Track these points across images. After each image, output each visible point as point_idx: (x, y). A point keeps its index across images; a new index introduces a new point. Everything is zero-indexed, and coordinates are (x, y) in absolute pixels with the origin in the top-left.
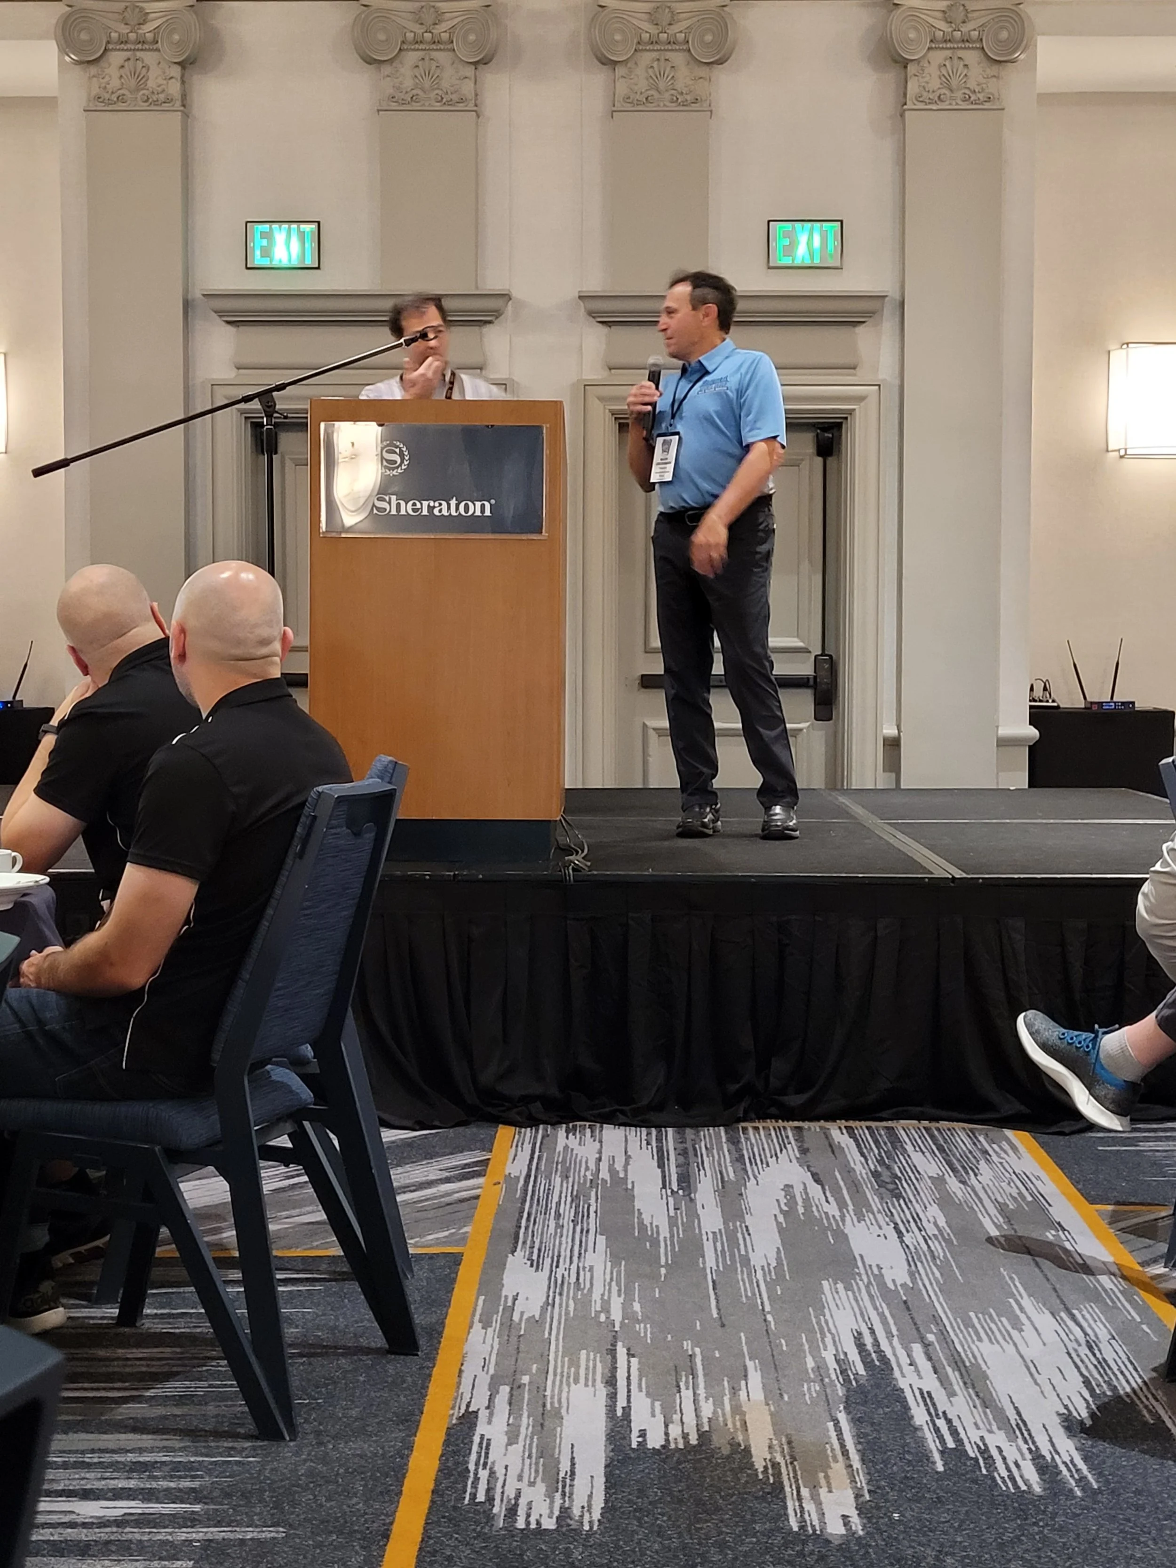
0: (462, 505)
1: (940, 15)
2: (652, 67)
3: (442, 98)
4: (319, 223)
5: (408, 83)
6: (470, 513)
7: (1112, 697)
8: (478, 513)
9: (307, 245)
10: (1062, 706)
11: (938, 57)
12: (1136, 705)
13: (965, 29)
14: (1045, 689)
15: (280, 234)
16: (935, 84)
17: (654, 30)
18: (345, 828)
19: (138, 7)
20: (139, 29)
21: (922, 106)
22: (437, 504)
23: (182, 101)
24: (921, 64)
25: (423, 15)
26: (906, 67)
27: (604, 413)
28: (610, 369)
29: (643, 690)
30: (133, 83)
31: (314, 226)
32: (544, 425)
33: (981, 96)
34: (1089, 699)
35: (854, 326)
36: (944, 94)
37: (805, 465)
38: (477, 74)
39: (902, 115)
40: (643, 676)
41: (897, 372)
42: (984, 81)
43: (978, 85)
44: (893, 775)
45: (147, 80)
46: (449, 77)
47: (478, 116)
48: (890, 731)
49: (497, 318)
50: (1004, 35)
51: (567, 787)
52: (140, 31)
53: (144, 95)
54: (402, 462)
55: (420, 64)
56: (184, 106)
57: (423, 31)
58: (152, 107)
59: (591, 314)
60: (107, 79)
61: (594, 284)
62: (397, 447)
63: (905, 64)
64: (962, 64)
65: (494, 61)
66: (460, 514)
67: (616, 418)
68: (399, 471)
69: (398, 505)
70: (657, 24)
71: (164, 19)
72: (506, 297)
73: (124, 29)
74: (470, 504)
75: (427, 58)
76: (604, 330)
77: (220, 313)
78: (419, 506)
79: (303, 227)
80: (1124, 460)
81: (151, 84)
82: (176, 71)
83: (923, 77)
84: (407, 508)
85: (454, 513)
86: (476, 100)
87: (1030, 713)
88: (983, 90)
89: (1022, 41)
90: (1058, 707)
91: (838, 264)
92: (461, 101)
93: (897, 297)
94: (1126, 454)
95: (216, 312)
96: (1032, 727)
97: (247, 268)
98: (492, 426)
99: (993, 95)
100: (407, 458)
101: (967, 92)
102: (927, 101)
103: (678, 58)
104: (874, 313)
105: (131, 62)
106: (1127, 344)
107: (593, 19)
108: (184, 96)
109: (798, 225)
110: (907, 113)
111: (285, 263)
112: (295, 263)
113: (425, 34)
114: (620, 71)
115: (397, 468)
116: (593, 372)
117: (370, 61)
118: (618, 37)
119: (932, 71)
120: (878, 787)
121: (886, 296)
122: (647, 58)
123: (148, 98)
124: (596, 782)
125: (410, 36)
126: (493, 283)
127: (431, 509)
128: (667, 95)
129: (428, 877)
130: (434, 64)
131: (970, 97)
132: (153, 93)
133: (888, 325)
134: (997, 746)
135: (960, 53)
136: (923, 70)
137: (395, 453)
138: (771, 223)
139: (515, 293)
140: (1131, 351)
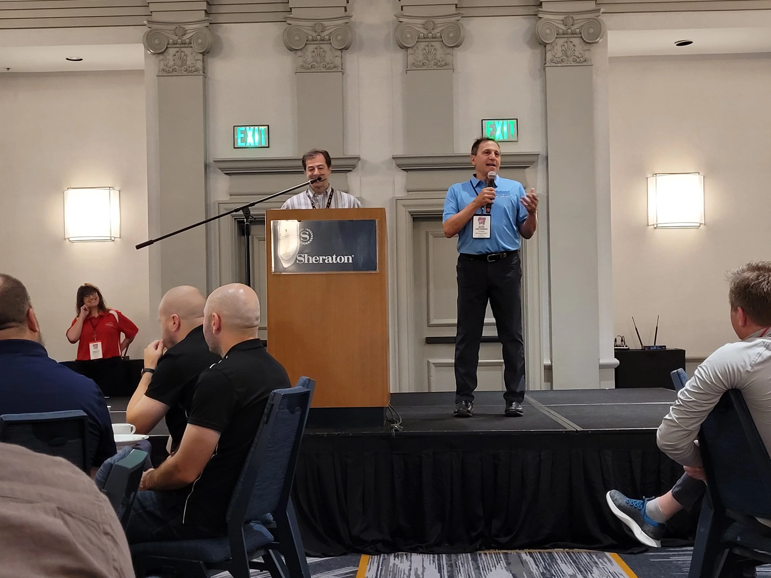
0: (338, 258)
1: (561, 22)
2: (425, 49)
3: (326, 66)
4: (268, 126)
5: (310, 60)
6: (342, 261)
7: (655, 344)
8: (346, 261)
9: (263, 136)
10: (630, 349)
11: (561, 41)
12: (667, 348)
13: (573, 28)
14: (622, 341)
15: (250, 131)
16: (559, 54)
17: (425, 32)
18: (287, 410)
19: (182, 27)
20: (183, 37)
21: (554, 65)
22: (326, 258)
23: (203, 70)
24: (553, 45)
25: (316, 28)
26: (545, 47)
27: (406, 212)
28: (408, 192)
29: (427, 345)
30: (180, 63)
31: (266, 127)
32: (376, 220)
33: (581, 59)
34: (644, 345)
35: (524, 169)
36: (564, 59)
38: (343, 54)
39: (544, 69)
40: (427, 338)
41: (545, 191)
42: (583, 52)
43: (580, 54)
44: (549, 383)
45: (187, 61)
46: (329, 57)
47: (343, 74)
48: (547, 362)
49: (354, 169)
50: (592, 31)
51: (391, 392)
52: (183, 39)
53: (185, 68)
54: (310, 238)
55: (315, 50)
56: (204, 73)
57: (316, 35)
58: (189, 74)
59: (399, 166)
60: (168, 61)
61: (400, 152)
62: (307, 231)
63: (545, 45)
64: (572, 45)
65: (350, 48)
66: (337, 262)
67: (411, 215)
68: (309, 242)
69: (308, 259)
70: (427, 29)
71: (195, 32)
72: (358, 159)
73: (176, 38)
74: (342, 257)
75: (318, 48)
76: (405, 173)
77: (222, 169)
78: (318, 259)
79: (260, 128)
80: (656, 229)
81: (188, 63)
82: (200, 57)
83: (554, 51)
84: (312, 260)
85: (335, 262)
86: (342, 66)
87: (615, 352)
88: (582, 56)
89: (600, 33)
90: (628, 349)
91: (516, 140)
92: (335, 67)
93: (545, 154)
94: (657, 227)
95: (220, 169)
96: (616, 359)
97: (235, 148)
98: (352, 220)
99: (587, 58)
100: (312, 236)
101: (575, 57)
102: (556, 62)
103: (437, 45)
104: (534, 162)
105: (178, 54)
106: (656, 174)
107: (396, 28)
108: (204, 68)
109: (496, 122)
110: (547, 68)
111: (253, 145)
112: (257, 145)
113: (317, 37)
114: (410, 51)
115: (308, 241)
116: (400, 193)
117: (291, 50)
118: (409, 36)
119: (558, 48)
120: (542, 390)
121: (539, 154)
122: (422, 45)
123: (187, 70)
124: (405, 390)
125: (310, 38)
126: (351, 153)
127: (324, 260)
128: (432, 62)
129: (325, 435)
130: (322, 50)
131: (576, 60)
132: (189, 67)
133: (541, 167)
134: (600, 368)
135: (571, 40)
136: (554, 48)
137: (307, 234)
138: (483, 121)
139: (362, 157)
140: (658, 177)
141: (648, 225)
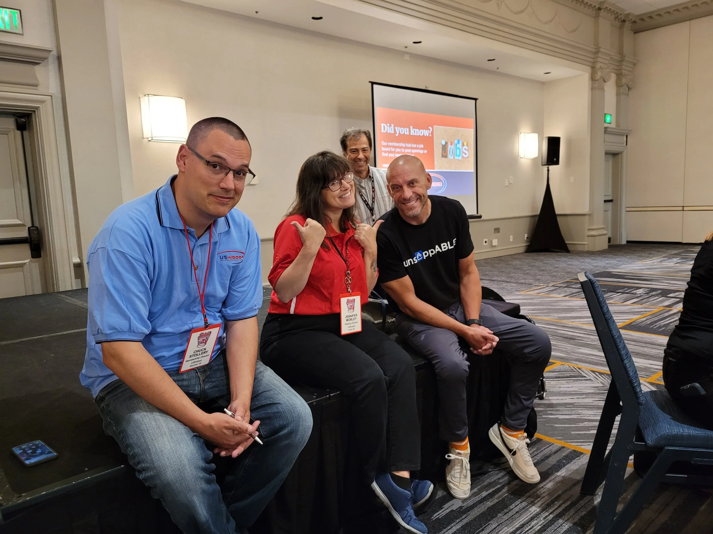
35: (34, 65)
37: (11, 134)
41: (60, 91)
48: (77, 260)
80: (151, 142)
91: (21, 32)
94: (152, 140)
104: (45, 59)
106: (148, 95)
120: (73, 289)
121: (52, 51)
140: (150, 97)
141: (143, 138)
